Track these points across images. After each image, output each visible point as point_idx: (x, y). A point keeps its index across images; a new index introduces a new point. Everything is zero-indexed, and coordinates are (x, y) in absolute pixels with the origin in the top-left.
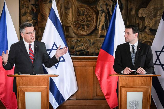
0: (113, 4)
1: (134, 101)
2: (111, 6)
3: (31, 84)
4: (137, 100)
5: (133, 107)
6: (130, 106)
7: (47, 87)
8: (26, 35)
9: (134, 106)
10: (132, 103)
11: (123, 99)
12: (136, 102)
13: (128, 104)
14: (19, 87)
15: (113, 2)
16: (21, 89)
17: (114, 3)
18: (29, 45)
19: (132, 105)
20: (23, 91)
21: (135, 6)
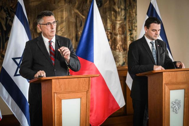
0: (6, 17)
1: (176, 100)
2: (4, 19)
3: (70, 88)
4: (179, 100)
5: (175, 108)
6: (173, 107)
7: (88, 90)
8: (44, 27)
9: (177, 107)
10: (174, 104)
11: (166, 99)
12: (178, 101)
13: (171, 105)
14: (55, 93)
15: (6, 14)
16: (57, 96)
17: (8, 15)
18: (49, 42)
19: (174, 106)
20: (59, 98)
21: (33, 19)
